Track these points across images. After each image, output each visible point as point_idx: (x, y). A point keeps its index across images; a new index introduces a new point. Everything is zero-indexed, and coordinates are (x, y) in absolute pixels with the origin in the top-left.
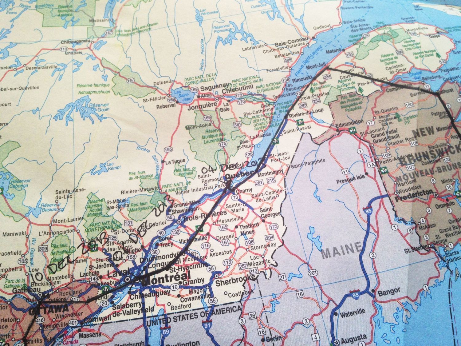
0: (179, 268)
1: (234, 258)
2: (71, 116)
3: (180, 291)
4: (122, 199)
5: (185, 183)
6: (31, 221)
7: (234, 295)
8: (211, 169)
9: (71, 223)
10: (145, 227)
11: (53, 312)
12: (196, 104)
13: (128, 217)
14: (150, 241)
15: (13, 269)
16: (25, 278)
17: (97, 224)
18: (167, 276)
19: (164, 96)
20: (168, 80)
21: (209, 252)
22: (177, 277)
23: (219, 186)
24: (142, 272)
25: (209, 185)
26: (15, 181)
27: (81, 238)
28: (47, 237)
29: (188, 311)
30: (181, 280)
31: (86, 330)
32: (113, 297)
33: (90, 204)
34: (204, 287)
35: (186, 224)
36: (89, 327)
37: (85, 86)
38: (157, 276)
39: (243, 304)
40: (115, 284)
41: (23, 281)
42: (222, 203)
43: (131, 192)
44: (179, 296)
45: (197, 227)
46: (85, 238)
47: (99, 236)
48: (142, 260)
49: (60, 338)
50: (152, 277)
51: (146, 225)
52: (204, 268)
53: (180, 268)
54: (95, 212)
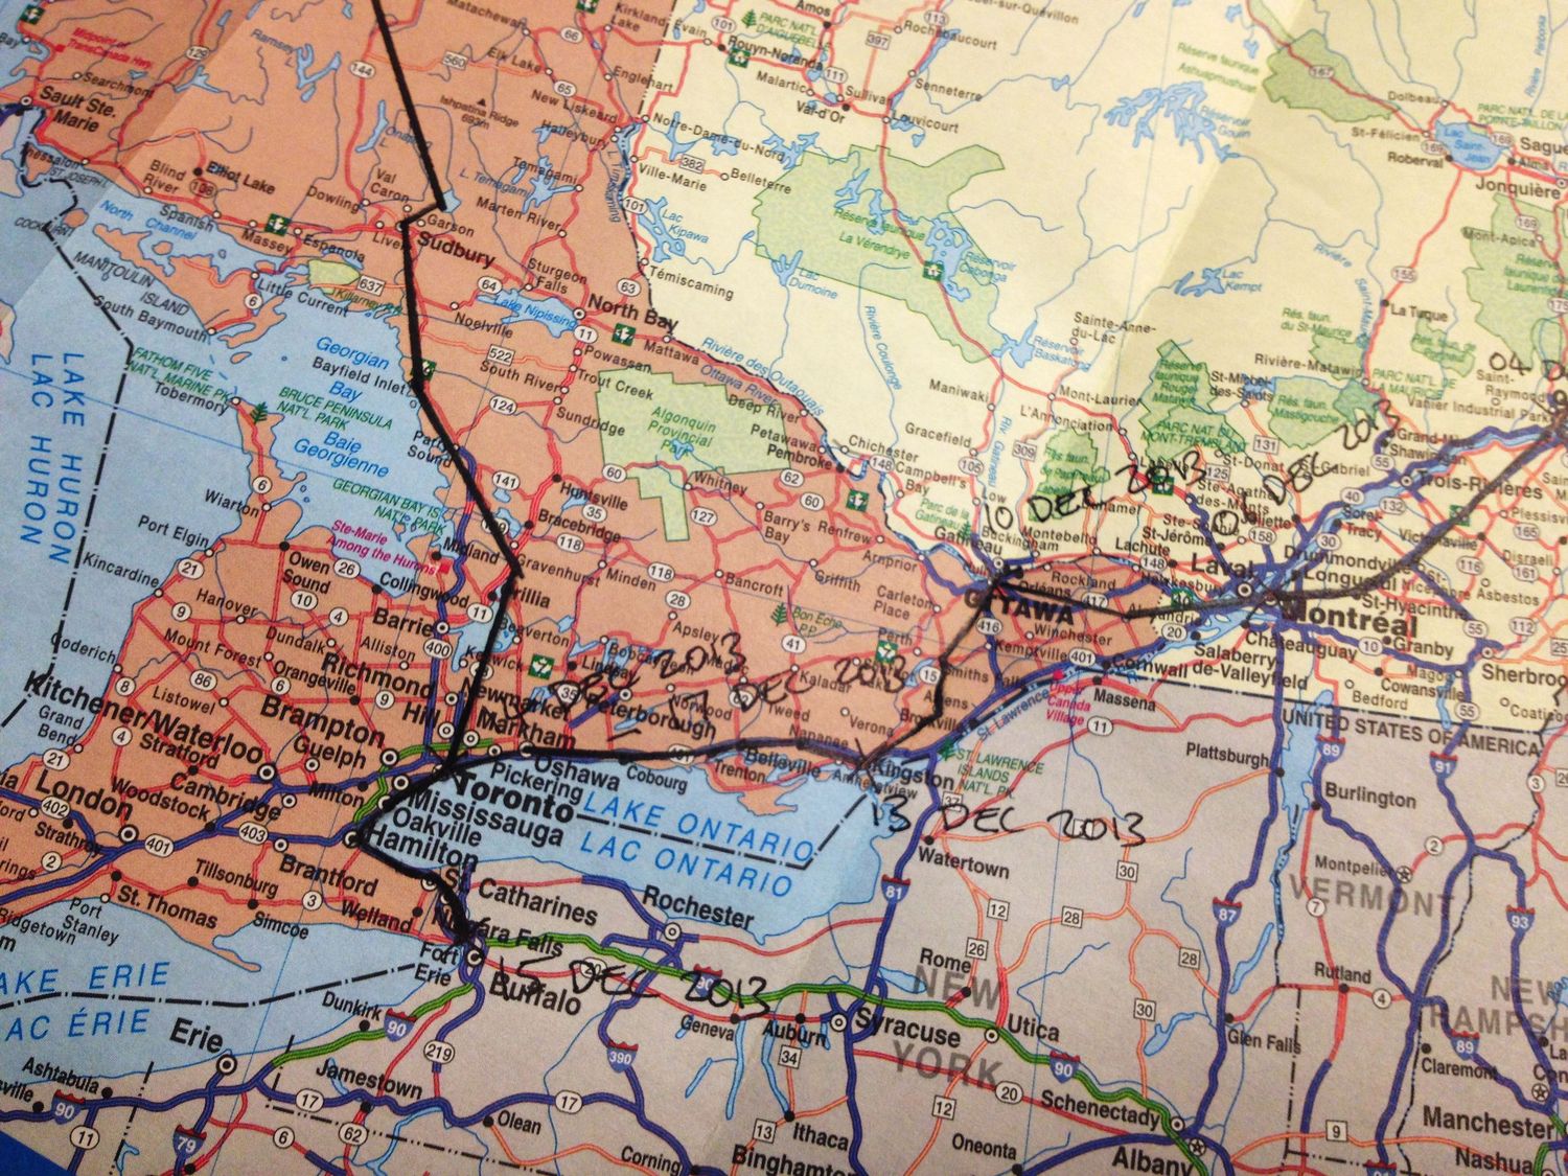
0: (1389, 603)
1: (1542, 620)
2: (1151, 124)
3: (1385, 662)
4: (1257, 376)
5: (1438, 381)
6: (1006, 371)
7: (1525, 713)
8: (1515, 364)
9: (1107, 408)
10: (1307, 470)
11: (1028, 615)
12: (1500, 177)
13: (1266, 429)
14: (1319, 508)
15: (944, 479)
16: (972, 510)
17: (1178, 426)
18: (1352, 613)
19: (1413, 133)
20: (1431, 93)
21: (1478, 586)
22: (1380, 623)
23: (1533, 418)
24: (1287, 583)
25: (1508, 404)
26: (976, 259)
27: (1130, 452)
28: (1039, 424)
29: (1397, 716)
30: (1389, 634)
31: (1117, 685)
32: (1199, 623)
33: (1164, 370)
34: (1450, 670)
35: (1424, 491)
36: (1124, 680)
37: (1198, 53)
38: (1328, 605)
39: (1545, 741)
40: (1211, 593)
41: (966, 516)
42: (1533, 465)
43: (1284, 363)
44: (1379, 672)
45: (1454, 508)
46: (1140, 453)
47: (1179, 459)
48: (1290, 552)
49: (1041, 684)
50: (1311, 604)
51: (1313, 466)
52: (1457, 623)
53: (1392, 602)
54: (1175, 394)
